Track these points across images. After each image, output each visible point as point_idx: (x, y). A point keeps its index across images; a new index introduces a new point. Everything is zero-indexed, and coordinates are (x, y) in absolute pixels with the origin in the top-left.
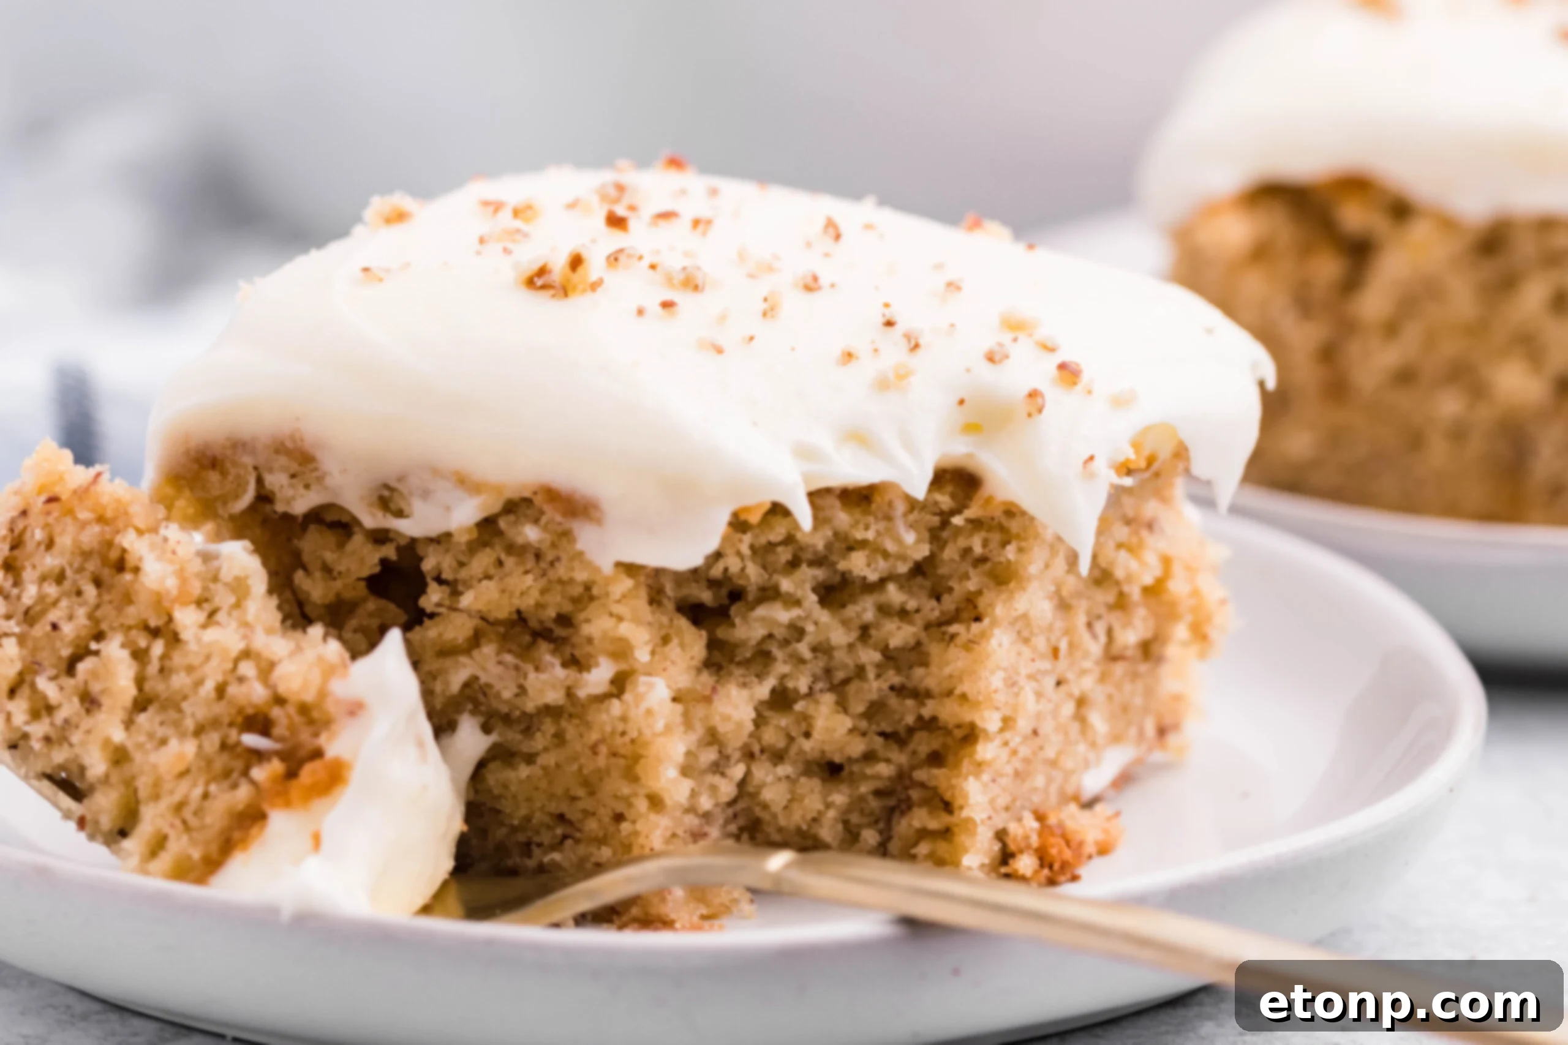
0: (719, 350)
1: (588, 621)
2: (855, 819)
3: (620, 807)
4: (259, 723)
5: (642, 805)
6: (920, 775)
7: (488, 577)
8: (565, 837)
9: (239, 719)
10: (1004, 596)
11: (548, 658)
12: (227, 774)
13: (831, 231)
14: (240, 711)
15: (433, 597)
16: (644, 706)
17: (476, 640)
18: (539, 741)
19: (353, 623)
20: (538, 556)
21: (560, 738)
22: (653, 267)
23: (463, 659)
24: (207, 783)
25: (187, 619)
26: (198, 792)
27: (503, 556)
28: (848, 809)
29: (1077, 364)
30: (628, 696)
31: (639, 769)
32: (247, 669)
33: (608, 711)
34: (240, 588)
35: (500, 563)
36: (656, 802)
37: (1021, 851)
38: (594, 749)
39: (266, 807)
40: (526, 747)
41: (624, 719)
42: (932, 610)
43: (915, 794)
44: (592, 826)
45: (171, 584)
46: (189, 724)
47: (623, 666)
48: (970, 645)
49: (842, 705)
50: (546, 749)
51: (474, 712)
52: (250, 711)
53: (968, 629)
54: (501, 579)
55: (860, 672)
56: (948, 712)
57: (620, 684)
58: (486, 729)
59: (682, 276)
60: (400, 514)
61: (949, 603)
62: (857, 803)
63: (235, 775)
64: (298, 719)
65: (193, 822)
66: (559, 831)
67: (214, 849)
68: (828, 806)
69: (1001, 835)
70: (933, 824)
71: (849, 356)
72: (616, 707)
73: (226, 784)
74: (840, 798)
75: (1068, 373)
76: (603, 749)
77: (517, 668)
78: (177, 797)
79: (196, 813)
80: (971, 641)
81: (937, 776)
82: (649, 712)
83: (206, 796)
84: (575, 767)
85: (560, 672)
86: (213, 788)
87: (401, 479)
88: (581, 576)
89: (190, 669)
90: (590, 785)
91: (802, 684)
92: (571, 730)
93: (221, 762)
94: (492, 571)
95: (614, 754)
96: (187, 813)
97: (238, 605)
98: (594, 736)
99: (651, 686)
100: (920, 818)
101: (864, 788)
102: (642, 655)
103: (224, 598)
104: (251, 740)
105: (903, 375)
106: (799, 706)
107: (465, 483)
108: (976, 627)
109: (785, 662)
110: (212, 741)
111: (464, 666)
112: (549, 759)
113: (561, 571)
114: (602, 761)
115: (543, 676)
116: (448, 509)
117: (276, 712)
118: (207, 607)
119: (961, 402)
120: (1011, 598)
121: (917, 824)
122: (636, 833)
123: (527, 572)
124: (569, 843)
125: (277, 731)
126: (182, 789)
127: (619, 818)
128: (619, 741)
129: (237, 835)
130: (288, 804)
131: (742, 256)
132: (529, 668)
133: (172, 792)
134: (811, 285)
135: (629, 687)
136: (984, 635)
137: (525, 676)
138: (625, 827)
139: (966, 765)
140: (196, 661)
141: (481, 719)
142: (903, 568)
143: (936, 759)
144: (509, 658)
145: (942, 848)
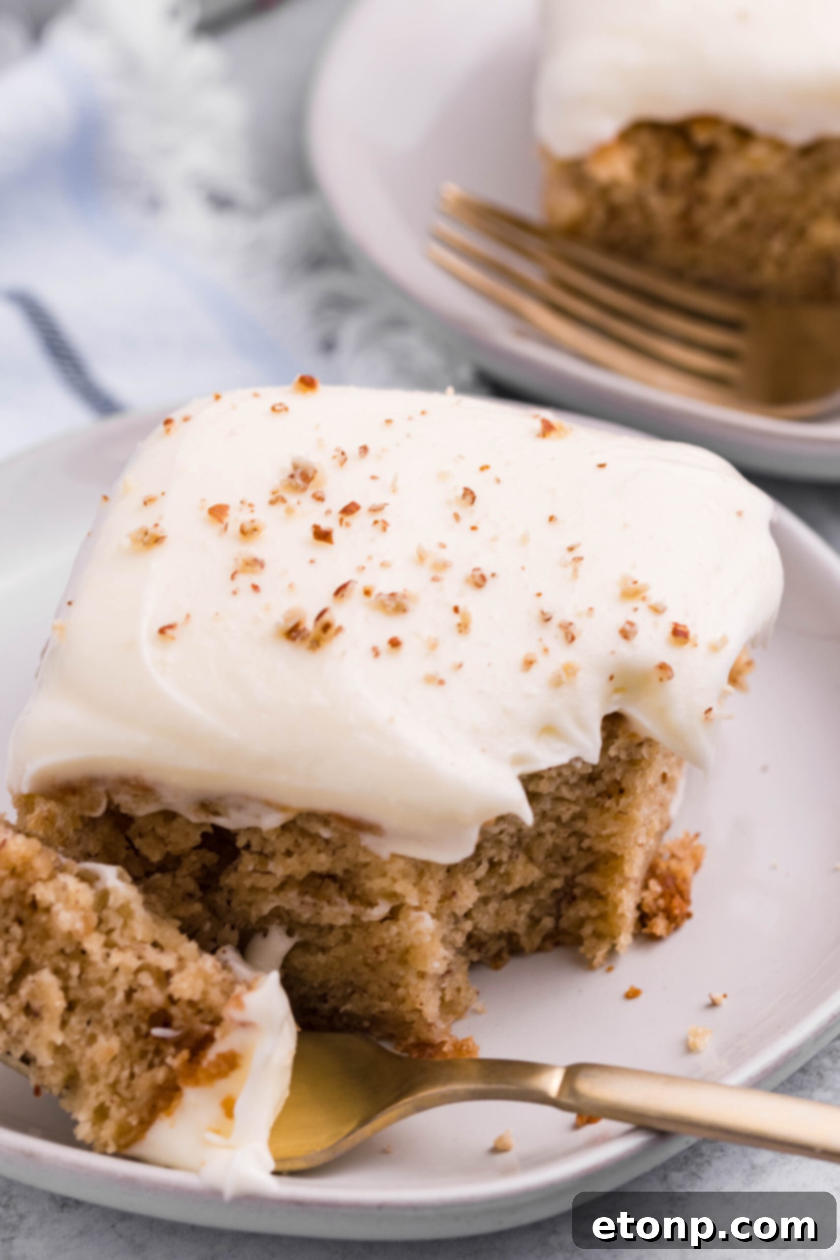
0: (441, 682)
1: (368, 878)
2: (537, 913)
3: (395, 981)
4: (162, 1018)
5: (412, 979)
6: (580, 879)
7: (289, 854)
8: (353, 992)
9: (147, 1017)
10: (639, 774)
11: (338, 900)
12: (143, 1054)
13: (469, 498)
14: (146, 1010)
15: (248, 863)
16: (413, 930)
17: (282, 887)
18: (332, 940)
19: (183, 872)
20: (327, 841)
21: (347, 939)
22: (367, 593)
23: (272, 897)
24: (132, 1067)
25: (94, 945)
26: (126, 1074)
27: (300, 840)
28: (532, 910)
29: (685, 626)
30: (402, 923)
31: (410, 958)
32: (146, 979)
33: (388, 930)
34: (125, 912)
35: (297, 844)
36: (422, 975)
37: (655, 915)
38: (376, 950)
39: (180, 1083)
40: (321, 942)
41: (399, 934)
42: (591, 792)
43: (577, 891)
44: (374, 988)
45: (79, 926)
46: (109, 1022)
47: (397, 903)
48: (621, 815)
49: (531, 859)
50: (337, 945)
51: (281, 923)
52: (154, 1010)
53: (618, 804)
54: (301, 854)
55: (540, 835)
56: (601, 847)
57: (393, 915)
58: (290, 933)
59: (393, 604)
60: (217, 814)
61: (601, 786)
62: (538, 903)
63: (150, 1056)
64: (189, 1011)
65: (126, 1094)
66: (349, 990)
67: (145, 1114)
68: (519, 913)
69: (639, 907)
70: (594, 912)
71: (529, 663)
72: (394, 929)
73: (145, 1064)
74: (526, 907)
75: (679, 634)
76: (384, 952)
77: (315, 905)
78: (111, 1079)
79: (128, 1087)
80: (620, 812)
81: (595, 881)
82: (418, 933)
83: (132, 1076)
84: (361, 957)
85: (349, 909)
86: (137, 1070)
87: (221, 798)
88: (363, 858)
89: (101, 982)
90: (373, 968)
91: (505, 857)
92: (356, 937)
93: (138, 1046)
94: (292, 848)
95: (390, 952)
96: (121, 1088)
97: (125, 925)
98: (376, 942)
99: (420, 919)
100: (583, 908)
101: (543, 895)
102: (412, 899)
103: (116, 922)
104: (158, 1032)
105: (570, 671)
106: (502, 870)
107: (271, 805)
108: (623, 801)
109: (492, 848)
110: (128, 1032)
111: (273, 901)
112: (341, 951)
113: (349, 853)
114: (383, 956)
115: (336, 909)
116: (258, 817)
117: (174, 1011)
118: (104, 928)
119: (611, 678)
120: (643, 775)
121: (582, 914)
122: (408, 994)
123: (319, 852)
124: (356, 996)
125: (176, 1023)
126: (115, 1071)
127: (396, 986)
128: (395, 946)
129: (161, 1103)
130: (197, 1083)
131: (421, 557)
132: (324, 904)
133: (107, 1075)
134: (479, 581)
135: (401, 916)
136: (629, 805)
137: (322, 908)
138: (401, 992)
139: (618, 879)
140: (107, 976)
141: (286, 927)
142: (573, 780)
143: (591, 868)
144: (308, 899)
145: (601, 926)
